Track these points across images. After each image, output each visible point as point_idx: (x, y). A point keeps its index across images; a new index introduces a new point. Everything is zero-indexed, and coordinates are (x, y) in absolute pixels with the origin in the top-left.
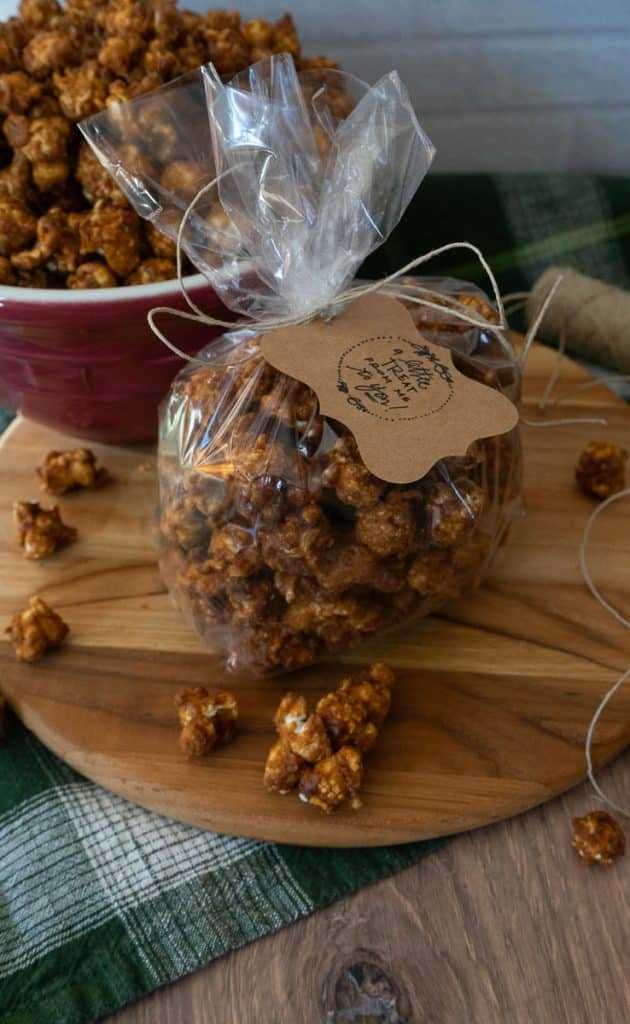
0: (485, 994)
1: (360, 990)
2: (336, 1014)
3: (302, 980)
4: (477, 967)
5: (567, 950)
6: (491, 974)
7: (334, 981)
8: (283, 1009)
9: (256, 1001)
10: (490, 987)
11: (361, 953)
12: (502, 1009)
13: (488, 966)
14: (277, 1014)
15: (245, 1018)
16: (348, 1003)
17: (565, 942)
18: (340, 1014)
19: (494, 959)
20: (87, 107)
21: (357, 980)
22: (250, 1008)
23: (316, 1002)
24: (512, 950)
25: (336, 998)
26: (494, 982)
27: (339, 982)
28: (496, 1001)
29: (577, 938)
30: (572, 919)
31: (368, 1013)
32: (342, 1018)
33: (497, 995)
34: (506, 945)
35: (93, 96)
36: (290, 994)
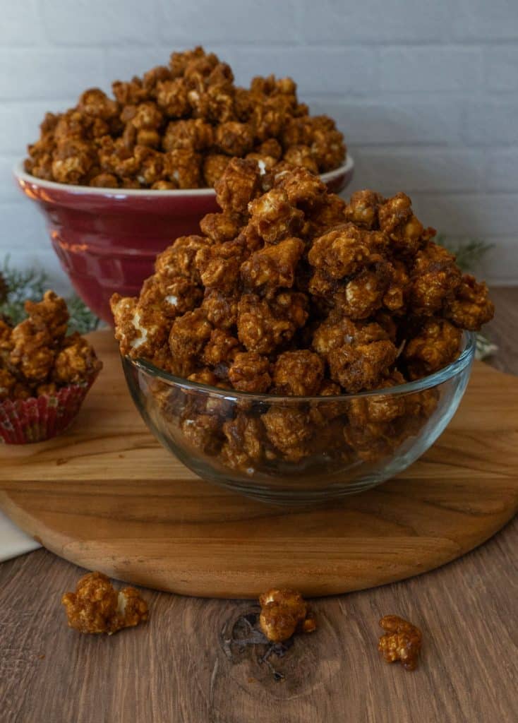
0: (353, 634)
1: (252, 629)
2: (232, 642)
3: (207, 622)
4: (347, 618)
5: (421, 611)
6: (359, 624)
7: (233, 623)
8: (190, 637)
9: (169, 633)
10: (357, 630)
11: (256, 608)
12: (367, 644)
13: (357, 619)
14: (184, 641)
15: (159, 641)
16: (242, 636)
17: (419, 606)
18: (236, 642)
19: (362, 614)
20: (173, 100)
21: (251, 623)
22: (165, 637)
23: (217, 634)
24: (376, 610)
25: (233, 632)
26: (361, 629)
27: (237, 623)
28: (362, 640)
29: (429, 605)
30: (425, 594)
31: (257, 642)
32: (237, 645)
33: (363, 635)
34: (371, 607)
35: (178, 93)
36: (197, 629)
